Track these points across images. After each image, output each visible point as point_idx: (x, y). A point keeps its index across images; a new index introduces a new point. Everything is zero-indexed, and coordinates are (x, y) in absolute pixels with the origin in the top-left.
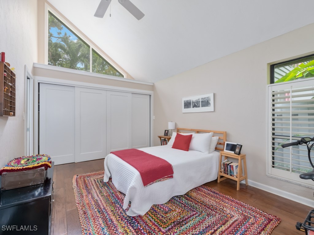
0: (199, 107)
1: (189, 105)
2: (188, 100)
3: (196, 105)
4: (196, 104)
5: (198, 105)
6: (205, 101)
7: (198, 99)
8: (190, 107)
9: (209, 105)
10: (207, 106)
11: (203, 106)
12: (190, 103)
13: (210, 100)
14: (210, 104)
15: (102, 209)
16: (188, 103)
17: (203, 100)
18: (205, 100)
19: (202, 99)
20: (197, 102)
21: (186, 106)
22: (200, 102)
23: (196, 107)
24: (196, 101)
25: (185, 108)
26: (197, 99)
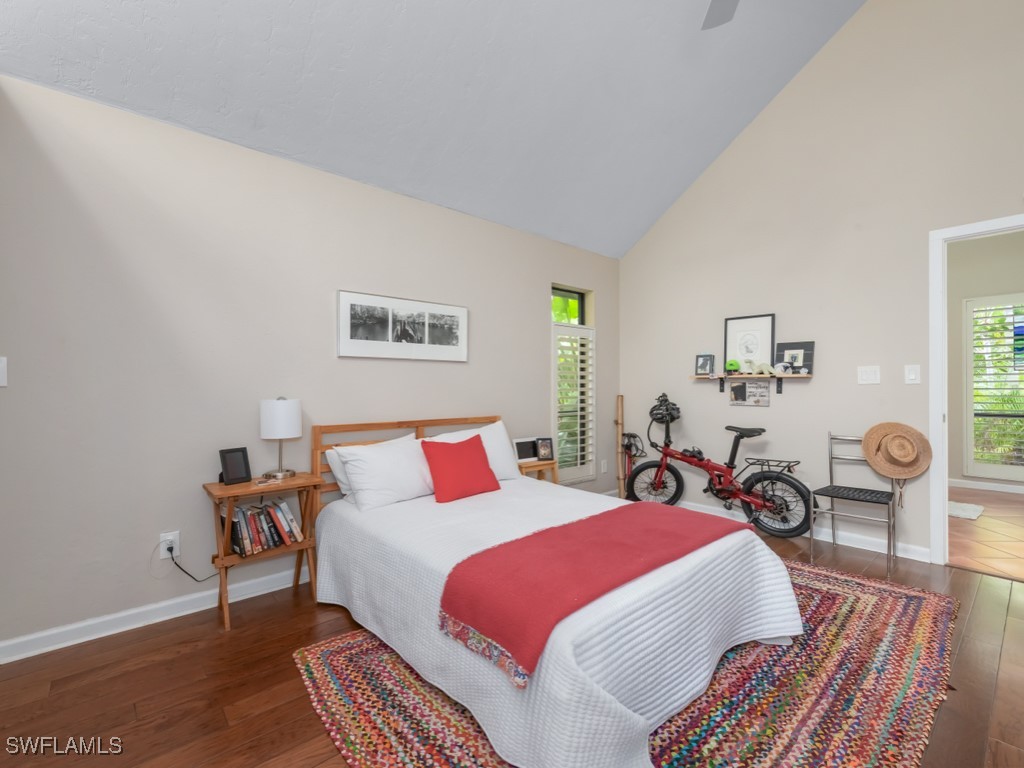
0: (421, 341)
1: (378, 328)
2: (375, 309)
3: (407, 332)
4: (407, 328)
5: (419, 335)
6: (442, 327)
7: (419, 315)
8: (384, 338)
9: (454, 342)
10: (449, 344)
11: (433, 341)
12: (382, 322)
13: (458, 326)
14: (457, 338)
15: (831, 699)
16: (371, 316)
17: (435, 321)
18: (442, 322)
19: (433, 316)
20: (414, 323)
21: (361, 331)
22: (423, 324)
23: (407, 341)
24: (411, 320)
25: (353, 336)
26: (415, 314)
